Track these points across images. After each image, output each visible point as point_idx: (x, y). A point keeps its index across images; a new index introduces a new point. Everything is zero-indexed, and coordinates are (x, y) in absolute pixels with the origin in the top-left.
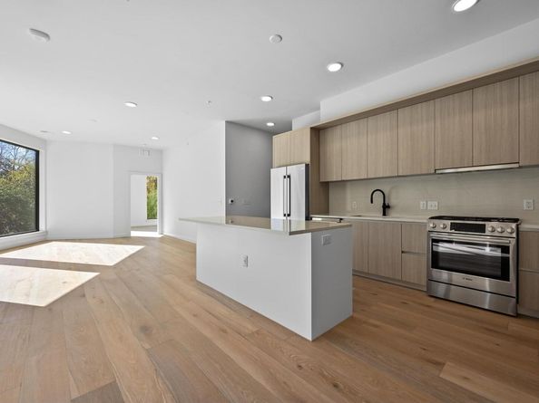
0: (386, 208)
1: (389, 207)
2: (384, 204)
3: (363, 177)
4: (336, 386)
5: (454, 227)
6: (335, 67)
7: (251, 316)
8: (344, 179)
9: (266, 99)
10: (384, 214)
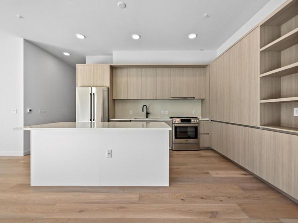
0: (147, 114)
1: (149, 113)
2: (147, 112)
3: (139, 98)
4: (202, 198)
5: (182, 121)
6: (136, 37)
7: (123, 190)
8: (128, 98)
9: (81, 37)
10: (147, 117)
